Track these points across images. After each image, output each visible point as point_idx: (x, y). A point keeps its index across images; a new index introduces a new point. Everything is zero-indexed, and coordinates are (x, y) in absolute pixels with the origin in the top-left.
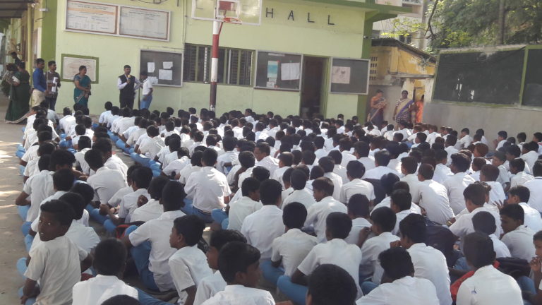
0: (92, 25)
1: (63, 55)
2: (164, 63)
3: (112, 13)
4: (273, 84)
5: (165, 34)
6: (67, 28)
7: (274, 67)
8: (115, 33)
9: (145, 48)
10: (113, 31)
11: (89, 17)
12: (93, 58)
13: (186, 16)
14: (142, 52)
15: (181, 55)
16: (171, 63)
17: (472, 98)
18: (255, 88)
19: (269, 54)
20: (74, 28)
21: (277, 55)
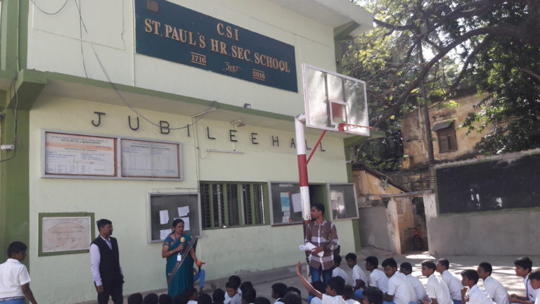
0: (83, 167)
1: (41, 216)
2: (180, 209)
3: (109, 148)
4: (288, 218)
5: (177, 172)
6: (46, 174)
7: (286, 198)
8: (115, 175)
9: (155, 192)
10: (113, 173)
11: (78, 155)
12: (86, 214)
13: (198, 148)
14: (153, 197)
15: (196, 195)
16: (187, 207)
17: (501, 205)
18: (273, 226)
19: (280, 185)
20: (57, 172)
21: (286, 186)
